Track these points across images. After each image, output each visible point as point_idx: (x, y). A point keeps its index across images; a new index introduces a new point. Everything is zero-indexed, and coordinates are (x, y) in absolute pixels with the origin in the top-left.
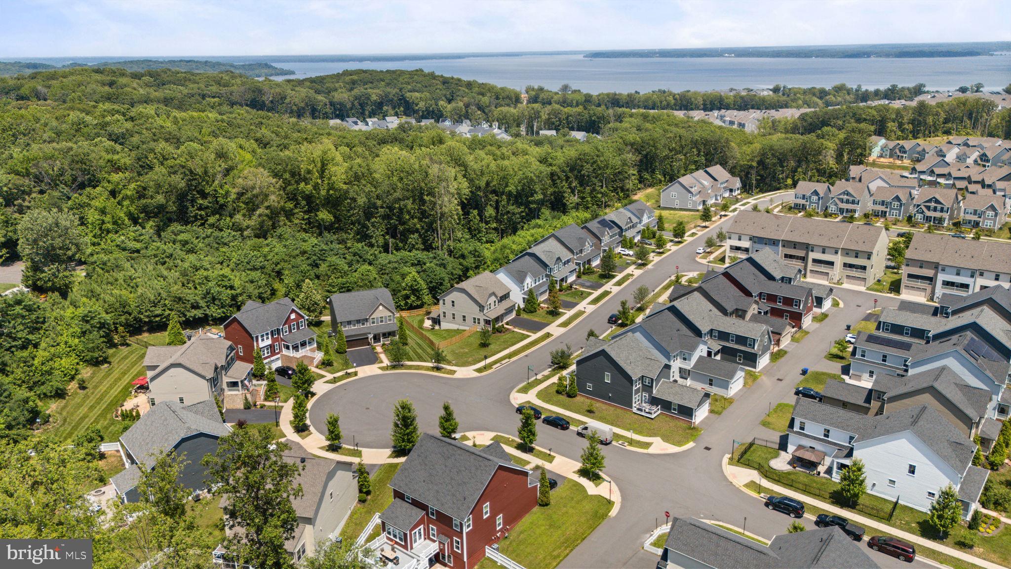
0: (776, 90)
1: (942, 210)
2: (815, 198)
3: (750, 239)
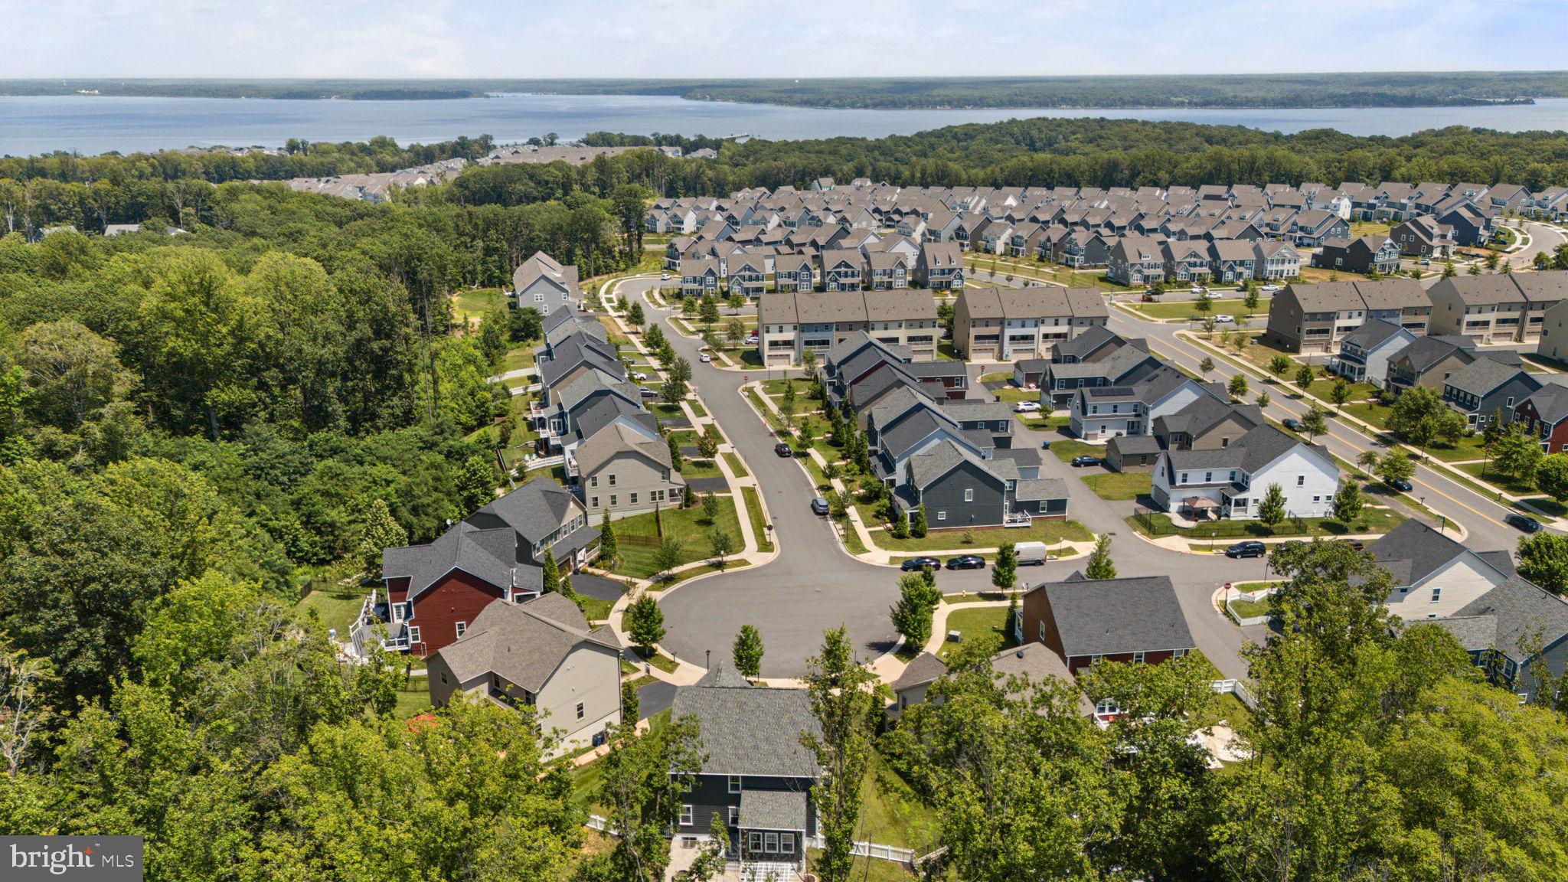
0: (292, 147)
1: (853, 275)
2: (710, 279)
3: (795, 328)
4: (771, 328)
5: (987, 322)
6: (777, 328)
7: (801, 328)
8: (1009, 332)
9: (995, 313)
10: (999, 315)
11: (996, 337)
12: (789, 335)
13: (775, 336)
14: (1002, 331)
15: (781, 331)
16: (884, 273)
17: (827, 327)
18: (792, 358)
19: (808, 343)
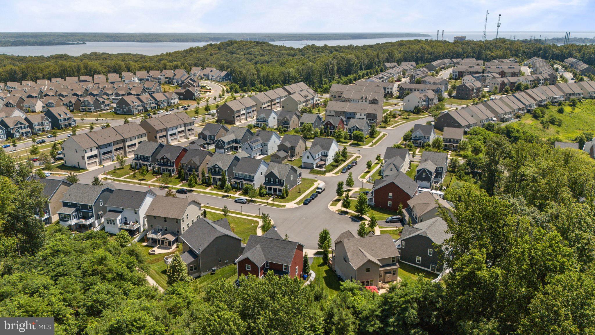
3: (97, 148)
4: (87, 150)
5: (162, 131)
6: (89, 150)
7: (99, 147)
8: (169, 133)
9: (162, 127)
10: (165, 127)
11: (165, 136)
12: (95, 152)
13: (89, 154)
14: (167, 133)
15: (91, 151)
16: (39, 124)
17: (110, 145)
18: (98, 162)
19: (104, 154)
